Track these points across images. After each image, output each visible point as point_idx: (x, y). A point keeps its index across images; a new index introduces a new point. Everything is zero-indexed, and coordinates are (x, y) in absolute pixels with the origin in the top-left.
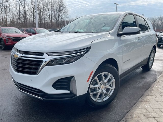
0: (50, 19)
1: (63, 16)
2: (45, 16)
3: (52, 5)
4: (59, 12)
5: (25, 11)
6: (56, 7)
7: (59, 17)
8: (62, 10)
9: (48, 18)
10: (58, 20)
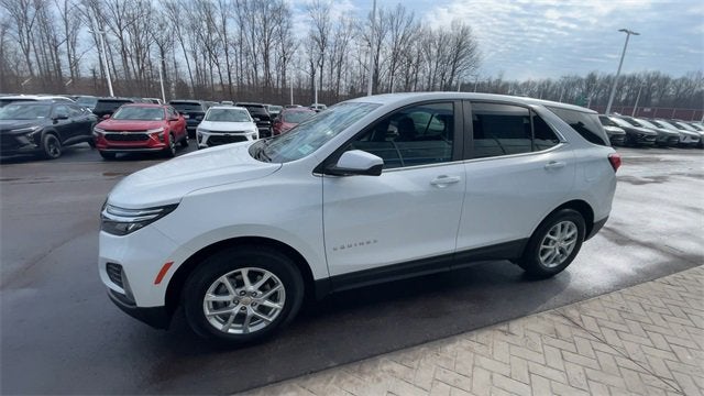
0: (429, 82)
1: (465, 72)
2: (420, 74)
3: (440, 45)
4: (455, 61)
5: (377, 65)
6: (448, 50)
7: (453, 75)
8: (463, 57)
9: (426, 80)
10: (451, 81)
